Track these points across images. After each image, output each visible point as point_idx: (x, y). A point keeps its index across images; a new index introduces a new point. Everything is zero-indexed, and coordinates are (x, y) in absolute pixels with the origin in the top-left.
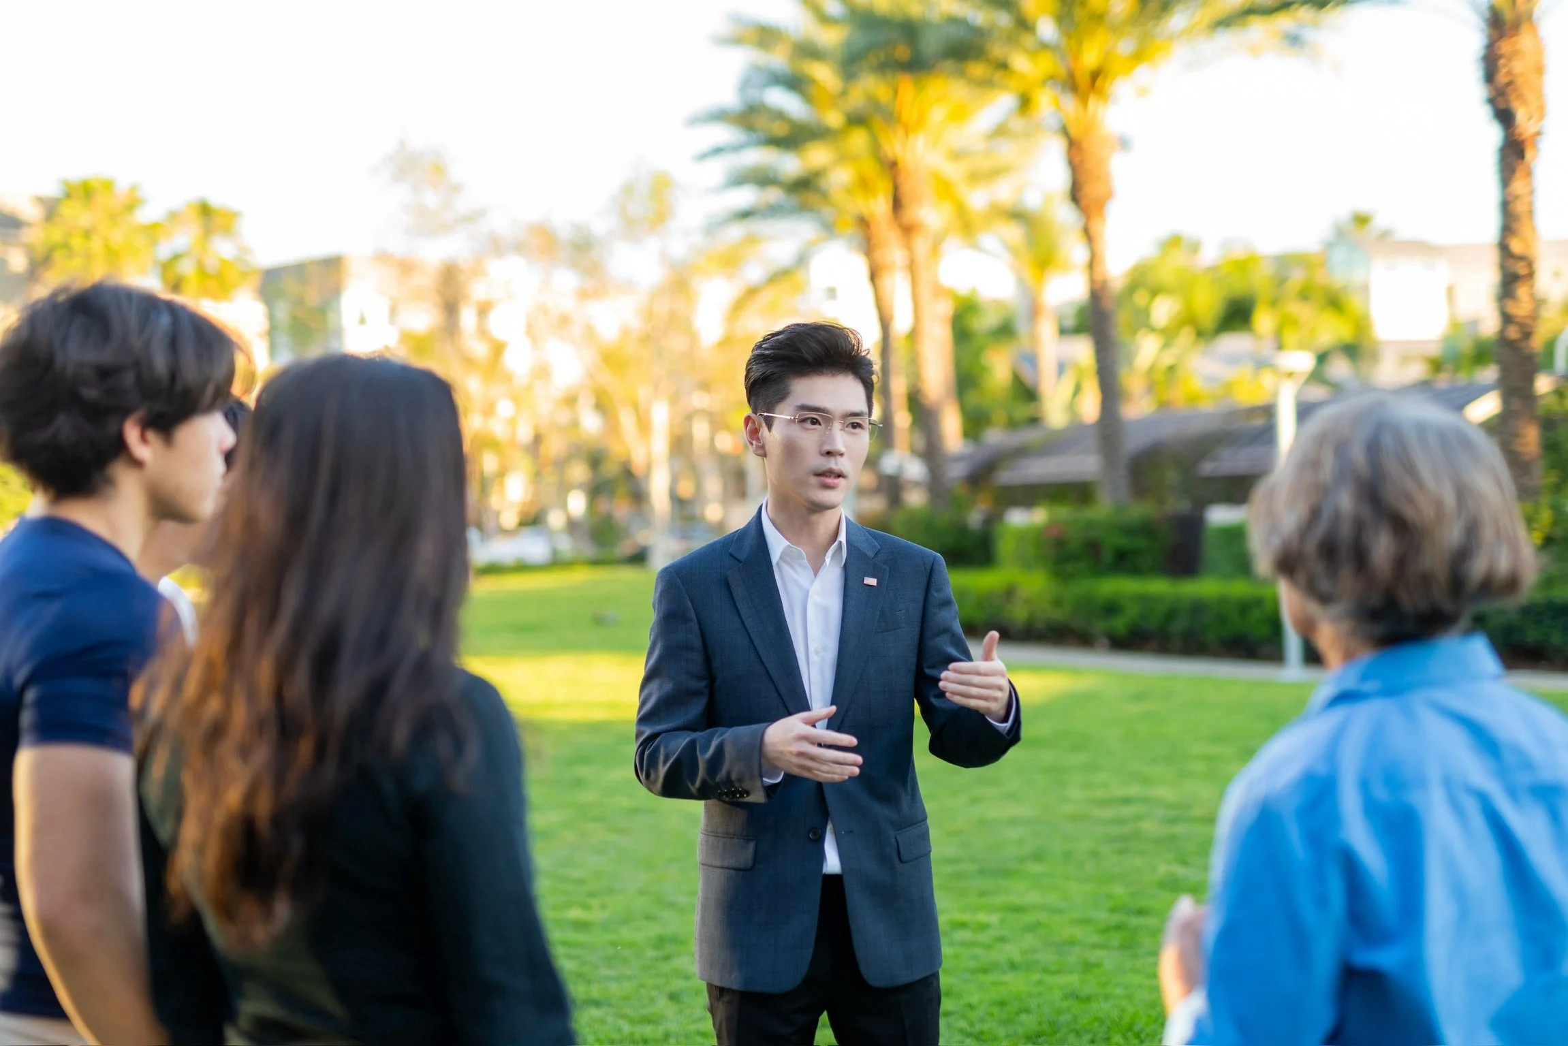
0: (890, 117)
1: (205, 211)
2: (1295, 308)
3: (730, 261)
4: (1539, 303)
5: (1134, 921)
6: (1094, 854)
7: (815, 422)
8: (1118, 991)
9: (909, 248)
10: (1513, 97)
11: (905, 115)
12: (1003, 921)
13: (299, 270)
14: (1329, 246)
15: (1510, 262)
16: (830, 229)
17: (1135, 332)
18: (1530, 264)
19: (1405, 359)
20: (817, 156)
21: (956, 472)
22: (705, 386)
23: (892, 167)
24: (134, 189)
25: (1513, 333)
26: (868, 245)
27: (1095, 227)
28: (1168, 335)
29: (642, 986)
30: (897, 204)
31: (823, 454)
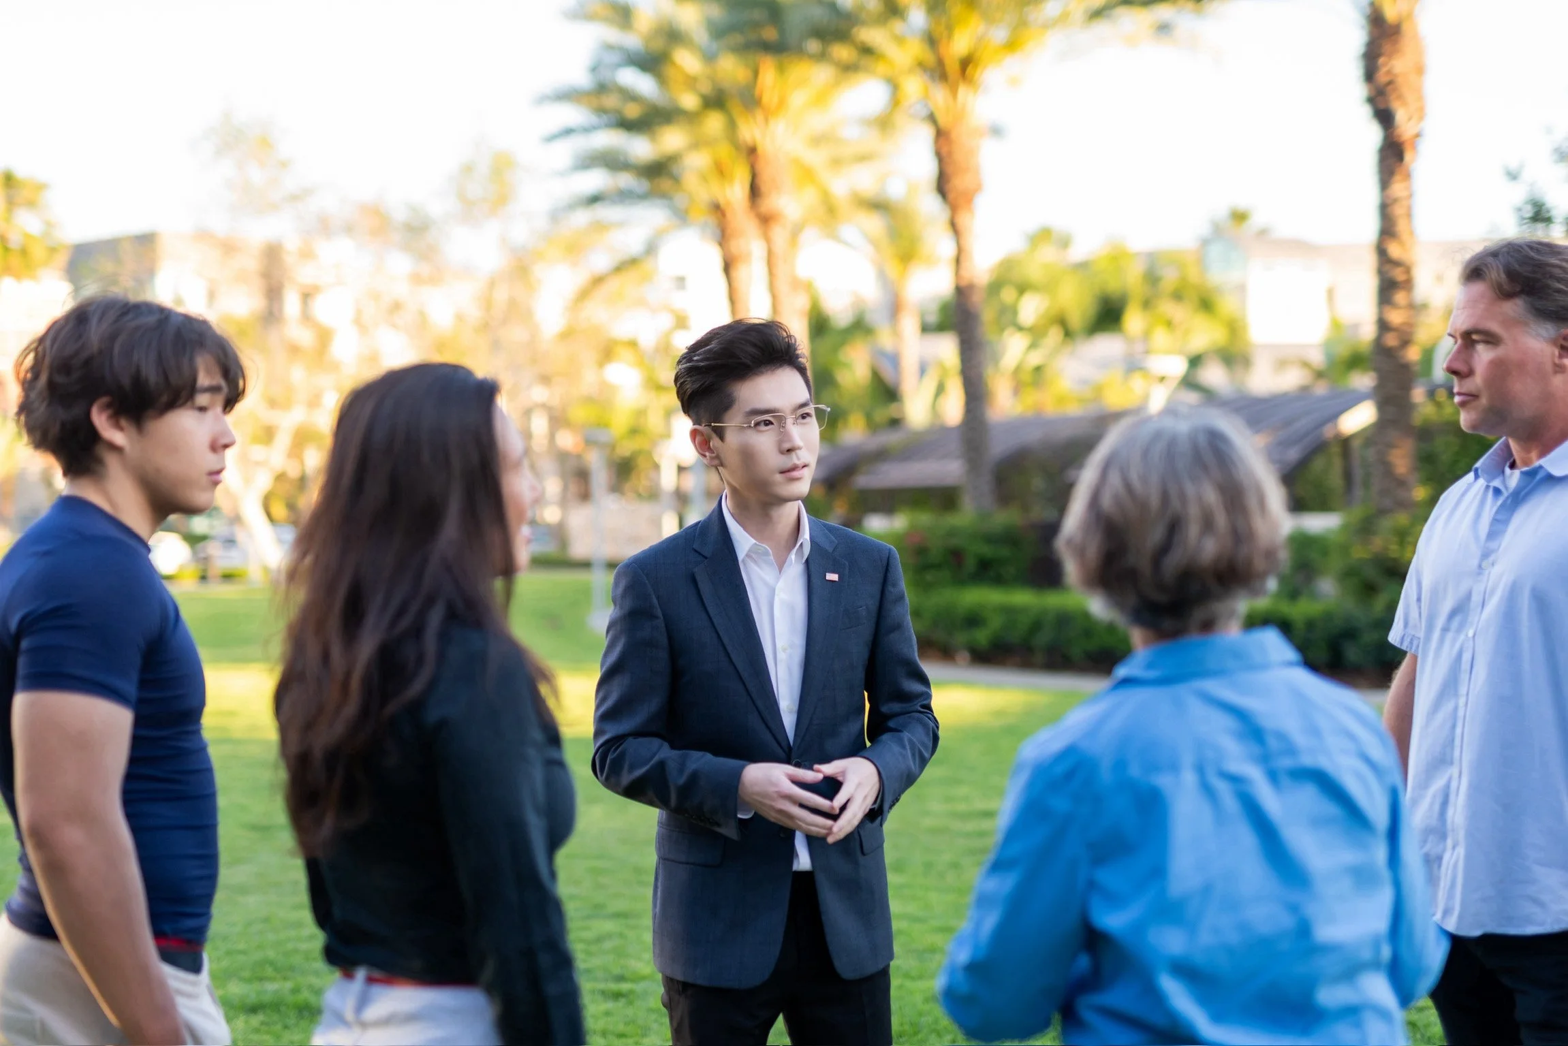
0: (750, 100)
1: (8, 181)
2: (1168, 308)
3: (574, 249)
4: (1416, 308)
7: (768, 423)
9: (767, 238)
10: (1392, 97)
11: (765, 99)
13: (110, 247)
14: (1205, 243)
15: (1387, 267)
16: (682, 217)
17: (1002, 330)
18: (1408, 270)
19: (1282, 364)
20: (672, 139)
22: (545, 380)
23: (750, 153)
25: (1391, 340)
26: (723, 236)
27: (963, 220)
28: (1036, 334)
30: (755, 192)
31: (782, 452)
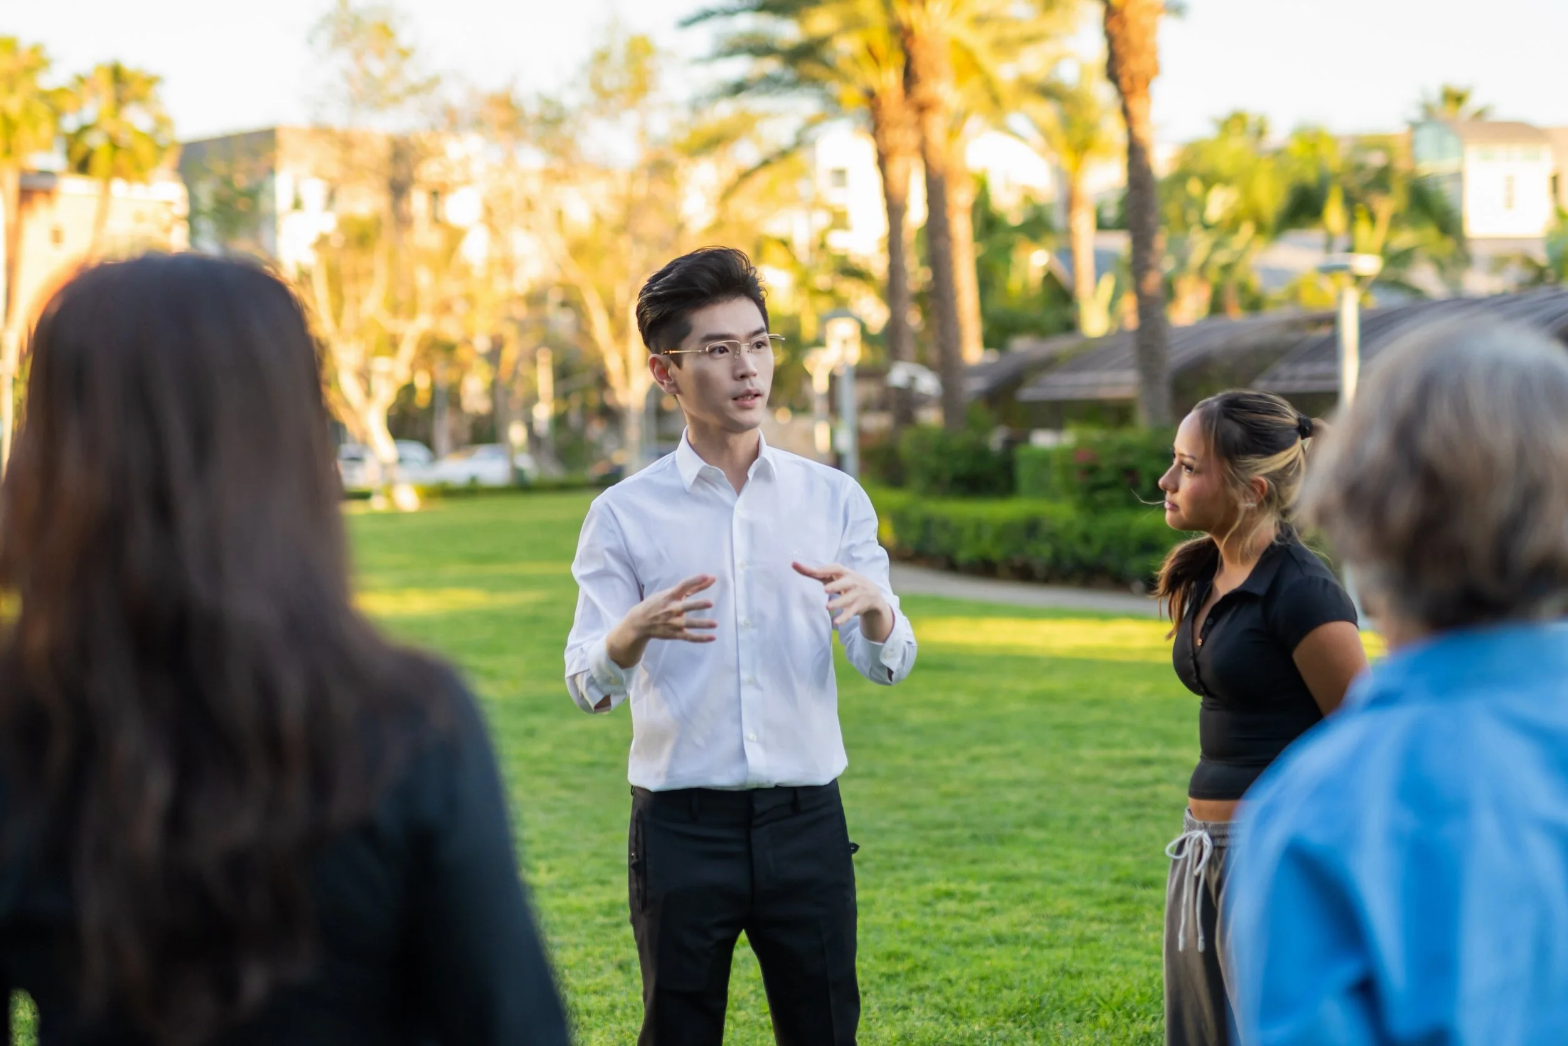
1: (117, 75)
2: (1372, 200)
5: (1141, 893)
6: (1104, 820)
7: (723, 350)
8: (1112, 967)
9: (920, 126)
12: (993, 891)
14: (1415, 126)
16: (834, 107)
17: (1187, 229)
20: (822, 20)
21: (975, 385)
23: (903, 36)
24: (36, 50)
26: (876, 125)
27: (1135, 106)
28: (1222, 232)
29: (588, 955)
30: (909, 78)
31: (735, 378)
